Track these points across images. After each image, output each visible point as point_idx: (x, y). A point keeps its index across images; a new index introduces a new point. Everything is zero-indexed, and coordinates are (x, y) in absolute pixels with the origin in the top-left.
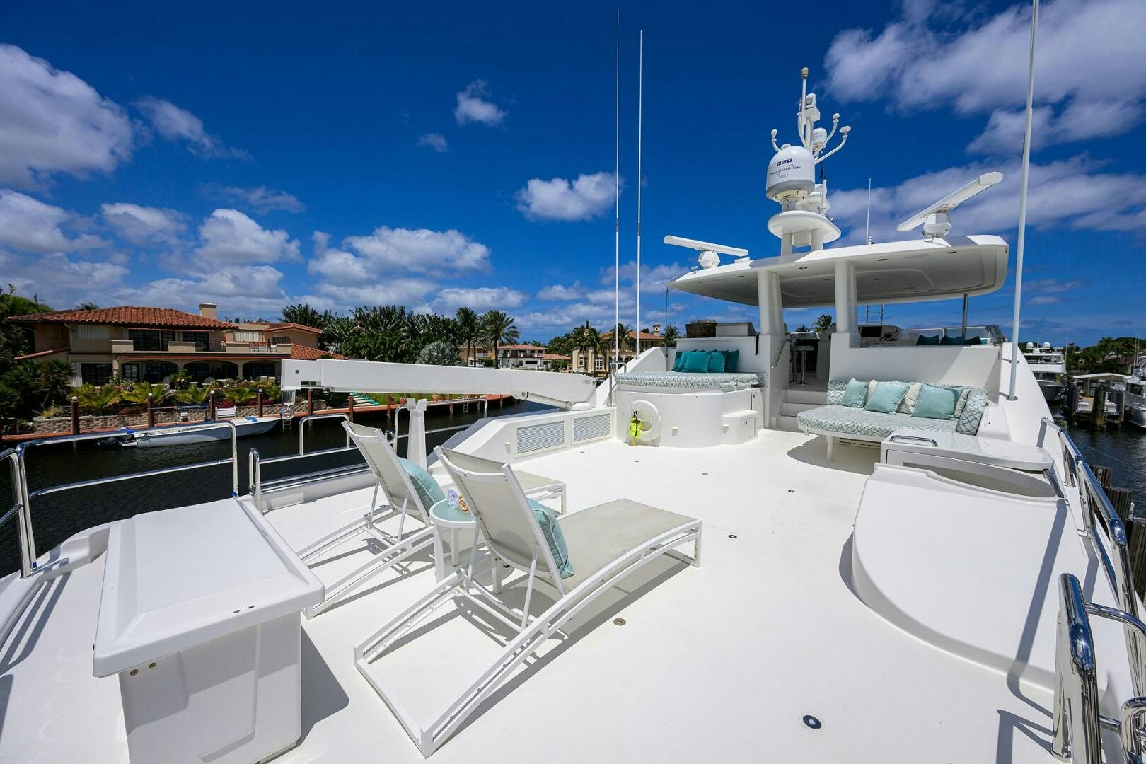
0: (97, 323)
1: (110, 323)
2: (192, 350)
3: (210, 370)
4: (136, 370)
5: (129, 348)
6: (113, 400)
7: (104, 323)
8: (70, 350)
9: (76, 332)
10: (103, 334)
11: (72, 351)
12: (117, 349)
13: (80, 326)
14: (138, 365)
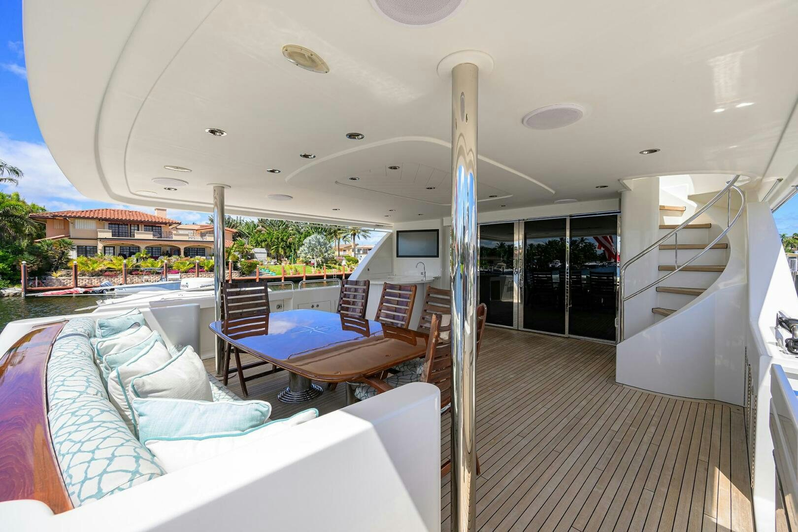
0: (88, 218)
1: (97, 218)
2: (150, 237)
3: (162, 251)
4: (113, 251)
5: (109, 235)
6: (99, 267)
7: (92, 218)
8: (70, 236)
9: (74, 224)
10: (92, 225)
11: (71, 237)
12: (101, 235)
13: (76, 220)
14: (114, 247)
